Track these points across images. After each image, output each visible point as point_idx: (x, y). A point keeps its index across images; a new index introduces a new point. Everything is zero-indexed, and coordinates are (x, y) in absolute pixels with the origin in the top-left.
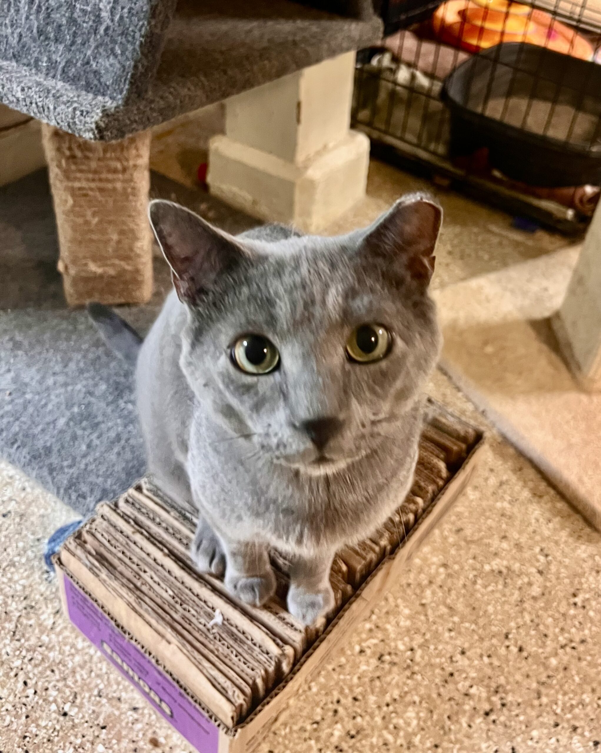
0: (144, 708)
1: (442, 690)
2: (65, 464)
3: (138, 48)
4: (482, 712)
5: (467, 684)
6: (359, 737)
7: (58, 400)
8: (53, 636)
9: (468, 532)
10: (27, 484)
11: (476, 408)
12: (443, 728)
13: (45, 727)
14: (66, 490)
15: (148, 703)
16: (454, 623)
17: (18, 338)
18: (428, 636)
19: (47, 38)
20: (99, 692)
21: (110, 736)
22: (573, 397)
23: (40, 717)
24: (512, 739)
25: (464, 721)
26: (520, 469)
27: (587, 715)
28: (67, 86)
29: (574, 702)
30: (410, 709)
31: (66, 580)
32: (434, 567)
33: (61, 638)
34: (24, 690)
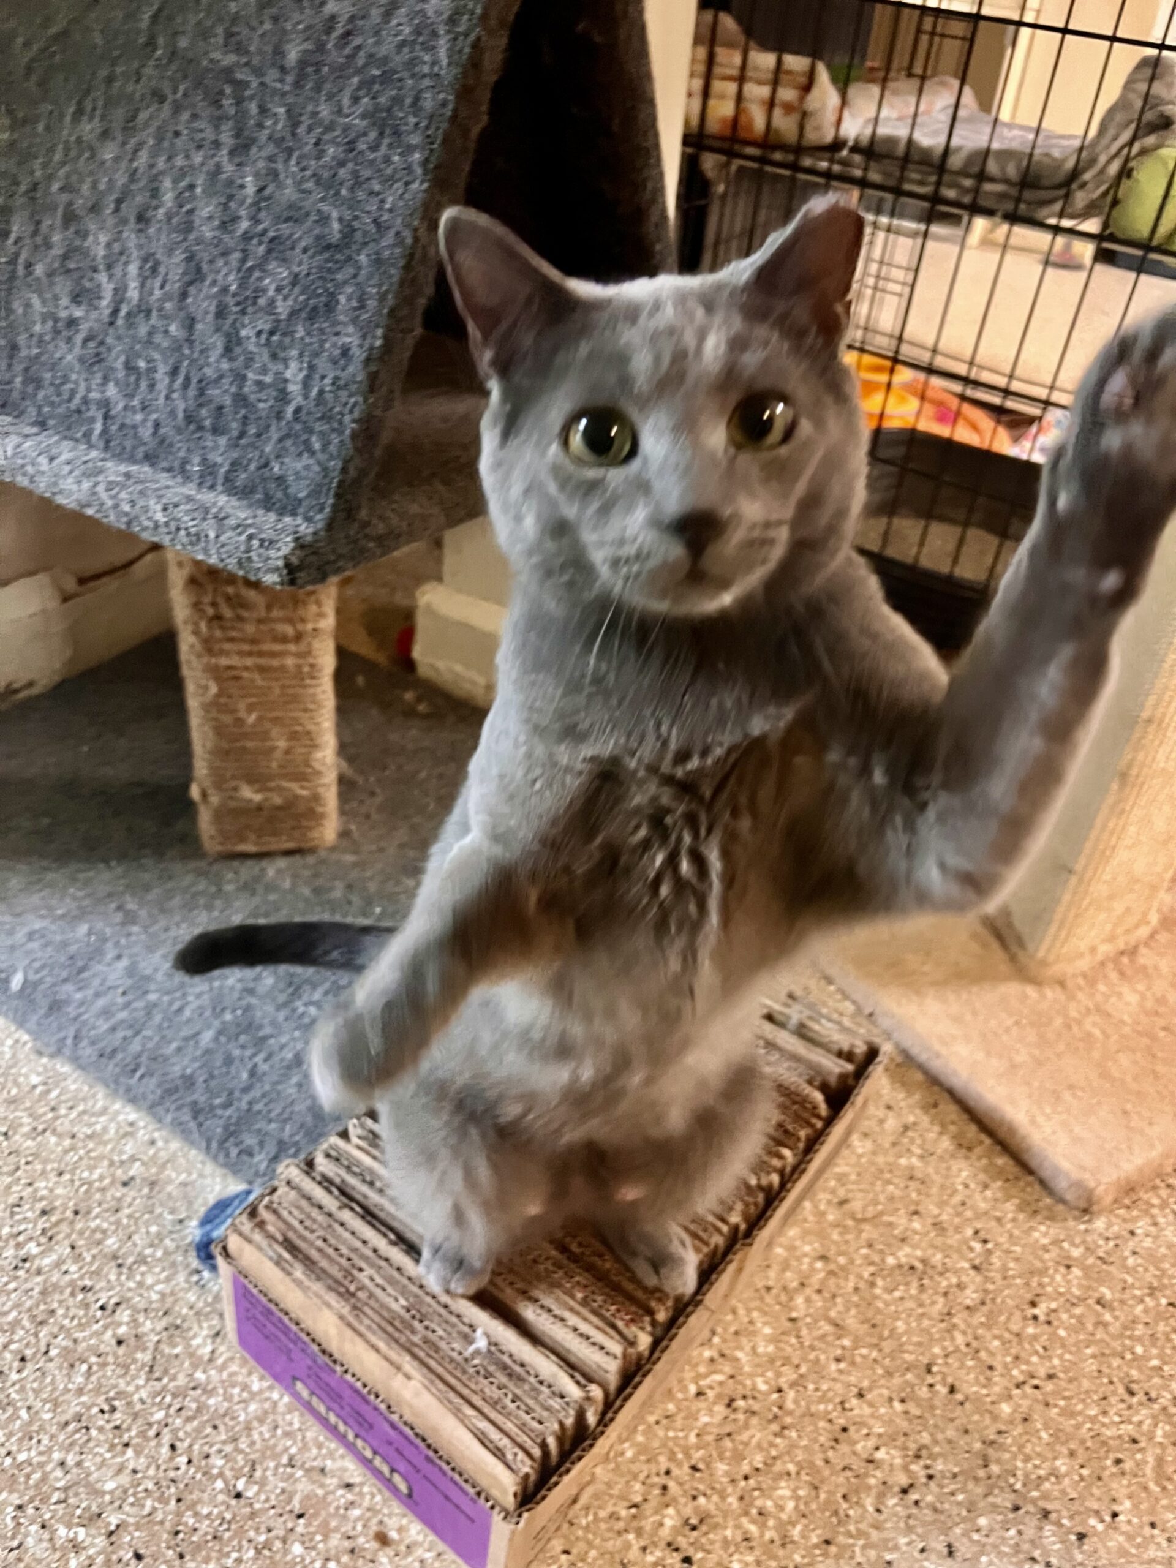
0: (362, 1484)
1: (830, 1453)
2: (218, 1101)
3: (348, 441)
4: (896, 1489)
5: (871, 1443)
6: (704, 1528)
7: (197, 1003)
8: (213, 1372)
9: (856, 1205)
10: (156, 1135)
11: (859, 1010)
12: (836, 1513)
13: (208, 1516)
14: (222, 1143)
15: (369, 1475)
16: (843, 1348)
17: (131, 906)
18: (803, 1369)
19: (200, 428)
20: (291, 1459)
21: (312, 1529)
22: (1012, 989)
23: (199, 1501)
24: (946, 1530)
25: (869, 1504)
26: (935, 1105)
27: (1063, 1492)
28: (234, 502)
29: (1042, 1472)
30: (783, 1484)
31: (236, 1283)
32: (806, 1260)
33: (225, 1375)
34: (171, 1459)
